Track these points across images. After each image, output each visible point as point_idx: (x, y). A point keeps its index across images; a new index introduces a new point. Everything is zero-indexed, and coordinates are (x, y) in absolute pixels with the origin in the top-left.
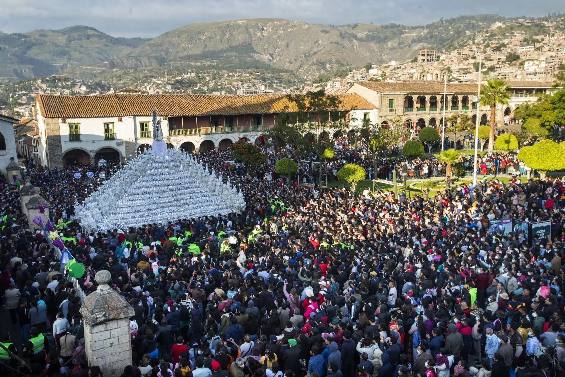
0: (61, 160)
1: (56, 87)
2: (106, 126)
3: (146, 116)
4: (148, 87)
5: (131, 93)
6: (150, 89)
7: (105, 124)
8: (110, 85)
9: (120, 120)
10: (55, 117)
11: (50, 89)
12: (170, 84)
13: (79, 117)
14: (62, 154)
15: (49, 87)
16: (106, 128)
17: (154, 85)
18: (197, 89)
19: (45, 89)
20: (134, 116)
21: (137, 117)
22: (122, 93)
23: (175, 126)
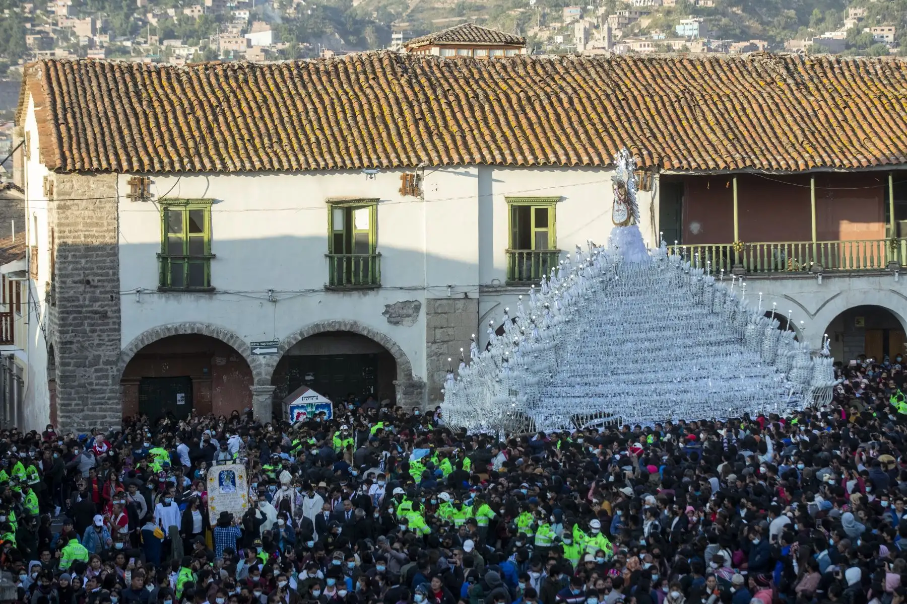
0: (111, 388)
1: (134, 32)
2: (339, 215)
3: (547, 166)
4: (579, 33)
5: (482, 54)
6: (588, 36)
7: (334, 204)
8: (391, 18)
9: (412, 188)
10: (99, 171)
11: (105, 39)
12: (696, 12)
13: (214, 171)
14: (121, 354)
15: (104, 30)
16: (339, 226)
17: (613, 21)
18: (840, 35)
19: (83, 41)
20: (483, 164)
21: (496, 174)
22: (435, 51)
23: (695, 227)
